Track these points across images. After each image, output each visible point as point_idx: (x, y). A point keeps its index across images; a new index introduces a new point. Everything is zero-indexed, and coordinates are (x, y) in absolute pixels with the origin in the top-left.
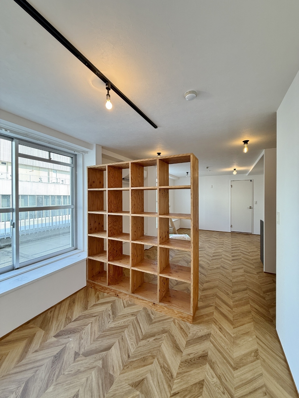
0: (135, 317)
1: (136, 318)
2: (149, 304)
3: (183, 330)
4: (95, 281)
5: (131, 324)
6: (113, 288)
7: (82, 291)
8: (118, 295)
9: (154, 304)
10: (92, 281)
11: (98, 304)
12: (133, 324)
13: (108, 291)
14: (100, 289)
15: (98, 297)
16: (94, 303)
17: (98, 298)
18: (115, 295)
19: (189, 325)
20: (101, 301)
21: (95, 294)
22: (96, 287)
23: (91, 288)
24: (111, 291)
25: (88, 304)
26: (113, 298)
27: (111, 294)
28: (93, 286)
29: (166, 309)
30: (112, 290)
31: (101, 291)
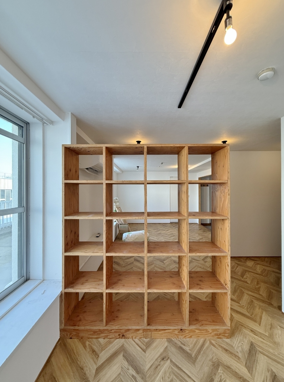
0: (169, 361)
1: (171, 361)
2: (174, 333)
3: (229, 351)
4: (78, 326)
5: (175, 377)
6: (114, 327)
7: (57, 350)
8: (124, 334)
9: (181, 330)
10: (72, 328)
11: (102, 364)
12: (176, 376)
13: (106, 334)
14: (90, 335)
15: (93, 351)
16: (95, 367)
17: (95, 354)
18: (118, 337)
19: (228, 340)
20: (104, 356)
21: (85, 347)
22: (81, 334)
23: (71, 338)
24: (110, 333)
25: (85, 374)
26: (118, 343)
27: (111, 337)
28: (75, 333)
29: (197, 331)
30: (113, 331)
31: (92, 338)
